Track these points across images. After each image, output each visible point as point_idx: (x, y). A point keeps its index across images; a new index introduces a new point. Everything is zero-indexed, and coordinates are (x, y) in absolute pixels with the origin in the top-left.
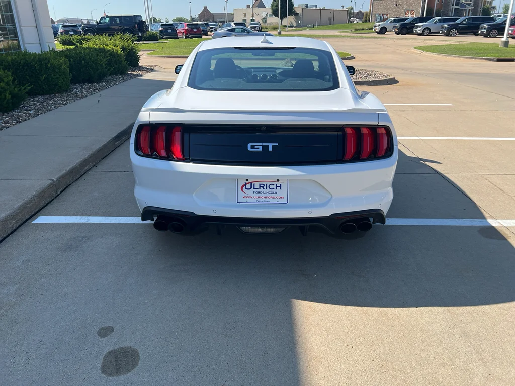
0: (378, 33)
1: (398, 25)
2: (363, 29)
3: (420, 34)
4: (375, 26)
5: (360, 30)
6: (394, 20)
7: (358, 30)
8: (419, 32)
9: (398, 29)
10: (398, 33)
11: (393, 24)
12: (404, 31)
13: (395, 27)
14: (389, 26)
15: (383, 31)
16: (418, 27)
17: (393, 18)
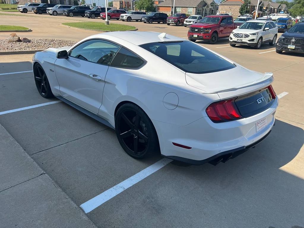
0: (22, 12)
1: (35, 8)
2: (8, 9)
3: (51, 15)
4: (19, 7)
5: (6, 9)
6: (31, 4)
7: (4, 9)
8: (50, 13)
9: (36, 10)
10: (36, 13)
11: (31, 7)
12: (40, 12)
13: (33, 9)
14: (29, 8)
15: (25, 11)
16: (49, 10)
17: (30, 3)
